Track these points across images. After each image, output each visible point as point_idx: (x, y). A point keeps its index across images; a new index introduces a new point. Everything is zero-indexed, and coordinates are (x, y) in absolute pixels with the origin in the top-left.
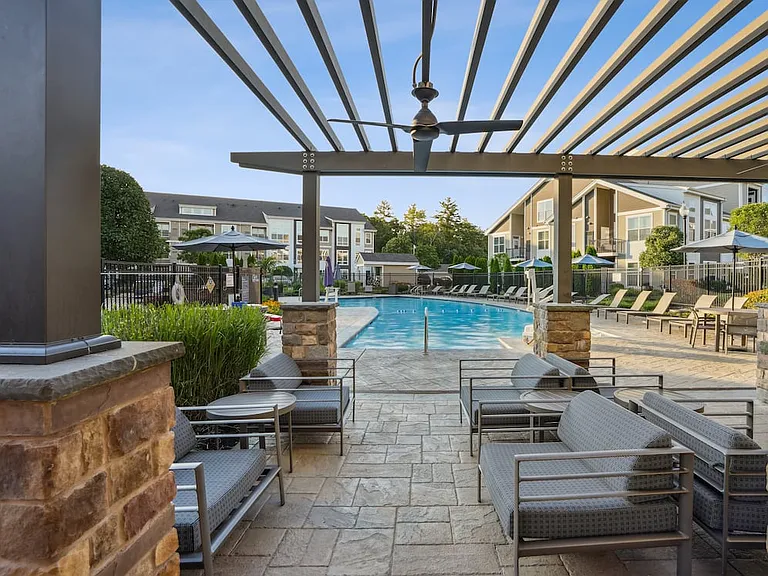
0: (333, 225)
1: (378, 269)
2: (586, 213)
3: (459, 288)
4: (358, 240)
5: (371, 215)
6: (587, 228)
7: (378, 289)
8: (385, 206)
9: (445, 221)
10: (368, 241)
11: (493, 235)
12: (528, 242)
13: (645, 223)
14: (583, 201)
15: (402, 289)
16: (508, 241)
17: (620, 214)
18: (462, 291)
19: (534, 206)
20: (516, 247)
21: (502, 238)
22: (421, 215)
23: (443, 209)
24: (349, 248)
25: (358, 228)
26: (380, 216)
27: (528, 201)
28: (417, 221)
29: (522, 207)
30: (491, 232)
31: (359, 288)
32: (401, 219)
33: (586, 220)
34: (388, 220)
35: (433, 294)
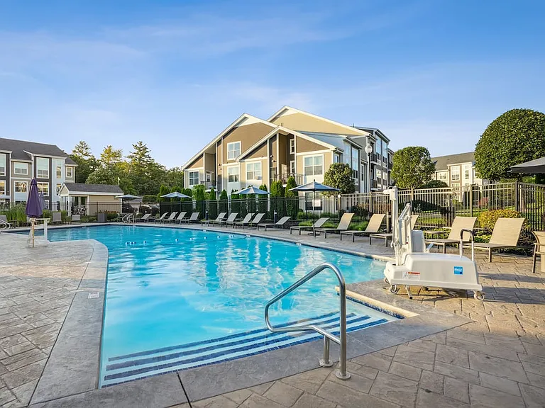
0: (33, 158)
1: (83, 199)
2: (271, 153)
3: (168, 215)
4: (59, 173)
5: (70, 153)
6: (271, 165)
7: (85, 218)
8: (83, 146)
9: (137, 161)
10: (69, 174)
11: (189, 169)
12: (220, 176)
13: (317, 163)
14: (268, 144)
15: (110, 217)
16: (201, 175)
17: (298, 154)
18: (172, 217)
19: (225, 147)
20: (209, 180)
21: (196, 173)
22: (117, 155)
23: (136, 151)
24: (50, 180)
25: (59, 162)
26: (79, 154)
27: (219, 142)
28: (113, 161)
29: (214, 147)
30: (187, 168)
31: (64, 218)
32: (98, 157)
33: (271, 159)
34: (86, 158)
35: (143, 221)
